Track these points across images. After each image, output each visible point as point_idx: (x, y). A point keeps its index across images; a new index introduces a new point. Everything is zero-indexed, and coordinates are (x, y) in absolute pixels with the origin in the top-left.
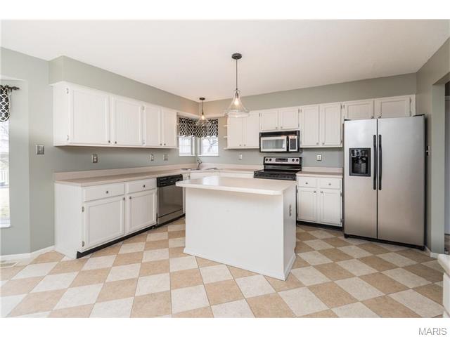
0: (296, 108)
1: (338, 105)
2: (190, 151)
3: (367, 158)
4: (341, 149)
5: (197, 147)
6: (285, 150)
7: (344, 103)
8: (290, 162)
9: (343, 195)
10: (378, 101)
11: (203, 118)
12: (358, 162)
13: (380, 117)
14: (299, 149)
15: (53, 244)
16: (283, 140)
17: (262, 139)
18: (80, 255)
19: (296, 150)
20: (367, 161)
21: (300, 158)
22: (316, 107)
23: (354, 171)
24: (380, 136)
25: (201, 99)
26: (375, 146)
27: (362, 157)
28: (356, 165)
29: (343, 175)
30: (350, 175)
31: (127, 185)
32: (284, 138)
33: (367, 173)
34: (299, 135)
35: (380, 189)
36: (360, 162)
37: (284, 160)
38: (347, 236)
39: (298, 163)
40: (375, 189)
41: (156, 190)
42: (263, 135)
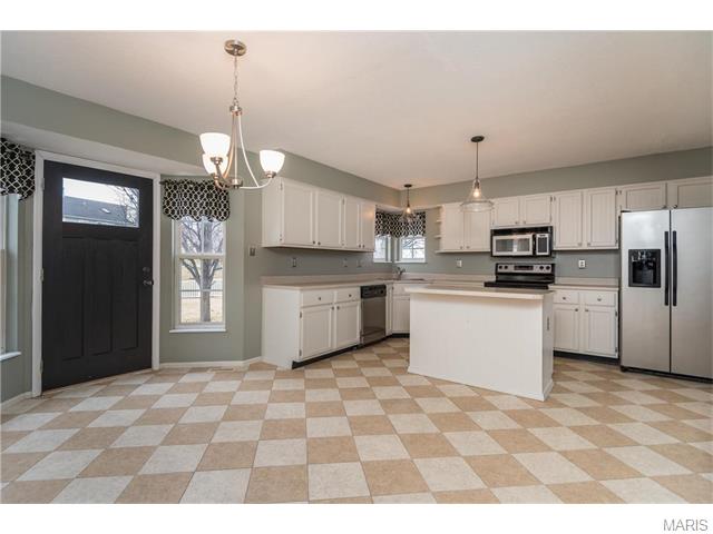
0: (547, 196)
1: (611, 190)
2: (384, 256)
3: (655, 263)
4: (618, 251)
5: (395, 251)
6: (530, 253)
7: (619, 188)
8: (536, 270)
9: (619, 314)
10: (673, 185)
11: (408, 211)
12: (641, 269)
13: (676, 207)
14: (551, 251)
15: (260, 354)
16: (527, 240)
17: (495, 238)
18: (296, 365)
19: (547, 254)
20: (656, 268)
21: (553, 265)
22: (577, 193)
23: (636, 280)
24: (675, 233)
25: (406, 186)
26: (667, 247)
27: (648, 262)
28: (639, 272)
29: (620, 287)
30: (630, 285)
31: (335, 292)
32: (529, 236)
33: (655, 283)
34: (552, 233)
35: (675, 305)
36: (645, 268)
37: (527, 267)
38: (625, 369)
39: (549, 271)
40: (666, 304)
41: (359, 302)
42: (496, 232)
